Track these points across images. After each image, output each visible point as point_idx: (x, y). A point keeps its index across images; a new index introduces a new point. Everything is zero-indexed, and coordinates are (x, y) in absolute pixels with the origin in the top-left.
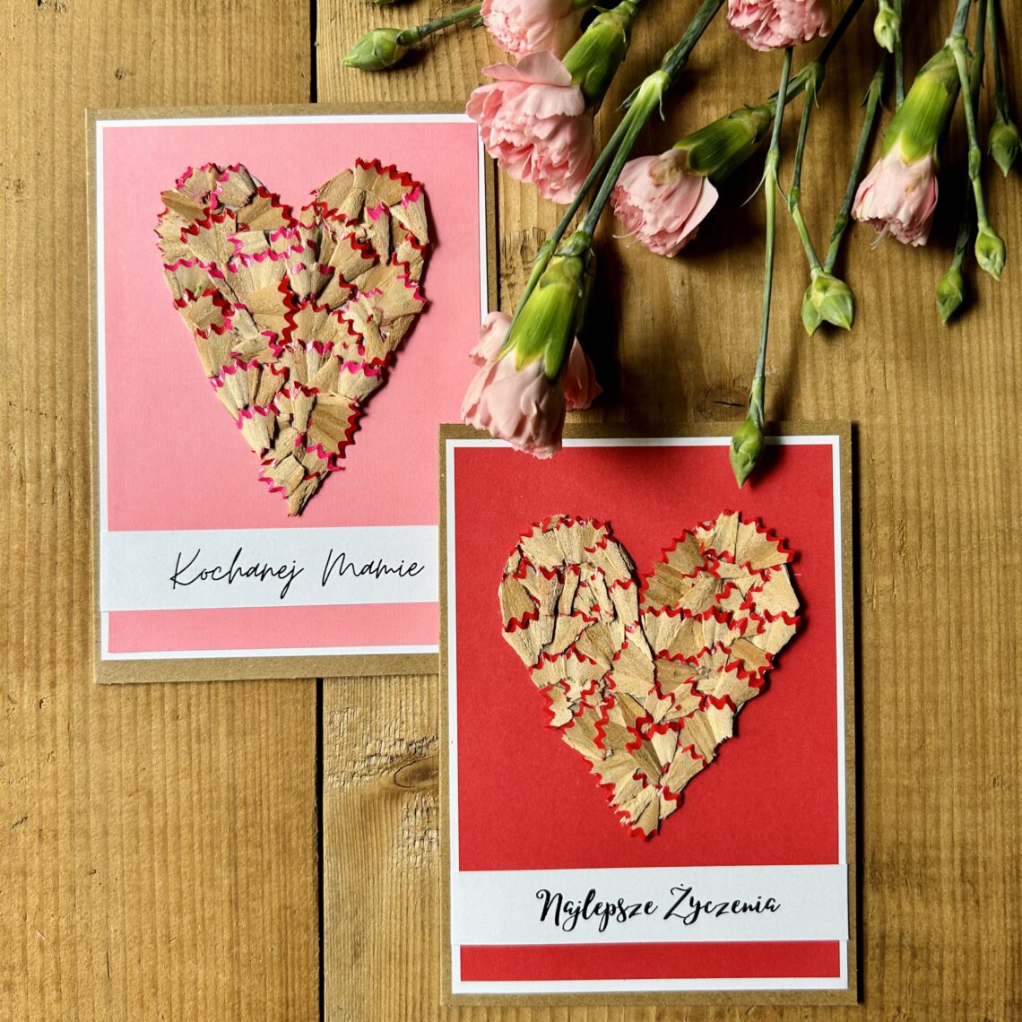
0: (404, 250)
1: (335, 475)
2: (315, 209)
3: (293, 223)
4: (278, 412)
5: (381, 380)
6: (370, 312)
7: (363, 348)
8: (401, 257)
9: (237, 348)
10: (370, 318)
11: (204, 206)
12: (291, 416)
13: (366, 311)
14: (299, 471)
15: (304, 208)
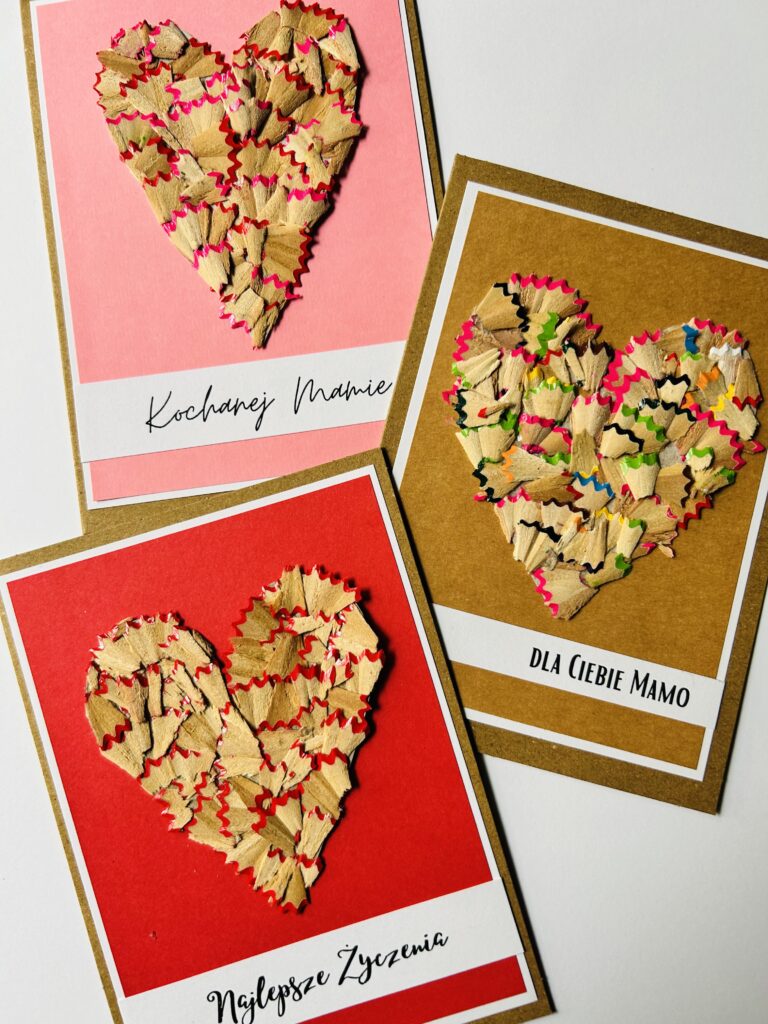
0: (336, 78)
1: (293, 305)
2: (247, 52)
4: (231, 249)
5: (328, 205)
6: (310, 141)
7: (308, 177)
8: (334, 86)
9: (185, 192)
10: (311, 147)
11: (139, 62)
12: (245, 250)
13: (306, 142)
14: (259, 304)
15: (235, 53)
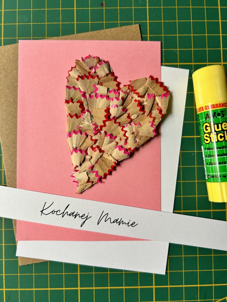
0: (155, 113)
1: (99, 184)
2: (129, 87)
3: (119, 89)
4: (87, 154)
5: (129, 157)
6: (134, 131)
8: (153, 115)
9: (81, 126)
10: (133, 133)
11: (89, 71)
14: (86, 178)
15: (125, 86)
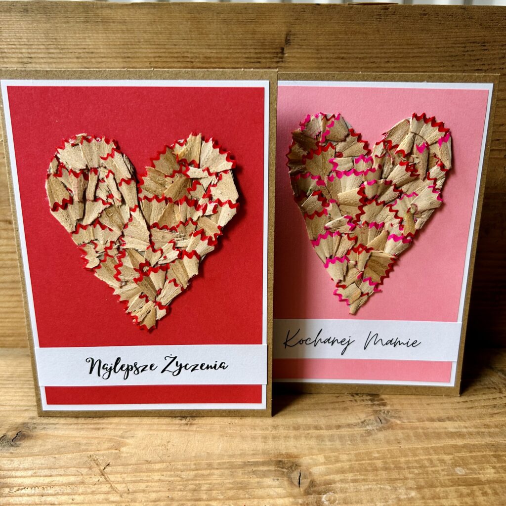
0: (435, 171)
1: (377, 295)
2: (384, 144)
3: (369, 152)
4: (349, 261)
5: (409, 246)
6: (409, 206)
7: (403, 226)
8: (432, 175)
9: (328, 225)
10: (409, 210)
12: (356, 262)
13: (406, 205)
14: (358, 293)
15: (377, 143)
